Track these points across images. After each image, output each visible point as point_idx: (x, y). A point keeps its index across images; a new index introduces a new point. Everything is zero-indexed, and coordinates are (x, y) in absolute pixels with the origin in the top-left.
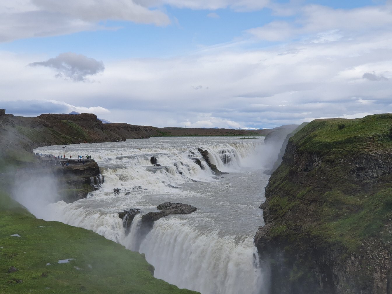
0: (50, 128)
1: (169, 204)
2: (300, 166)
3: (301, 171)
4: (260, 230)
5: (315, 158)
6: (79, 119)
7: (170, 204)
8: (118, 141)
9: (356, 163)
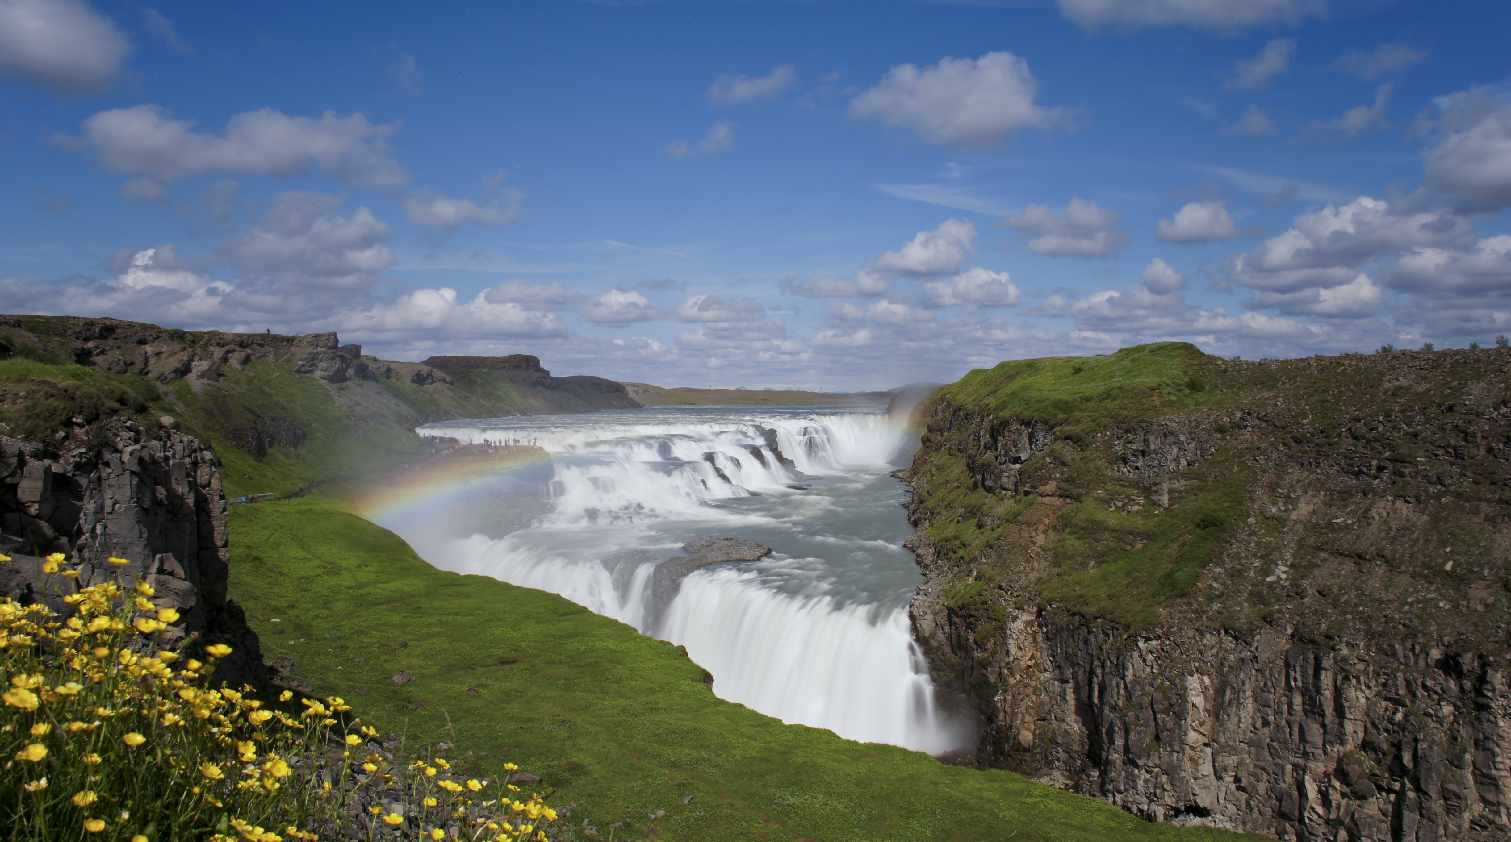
2: (1003, 453)
3: (1004, 463)
6: (504, 367)
7: (711, 541)
8: (582, 413)
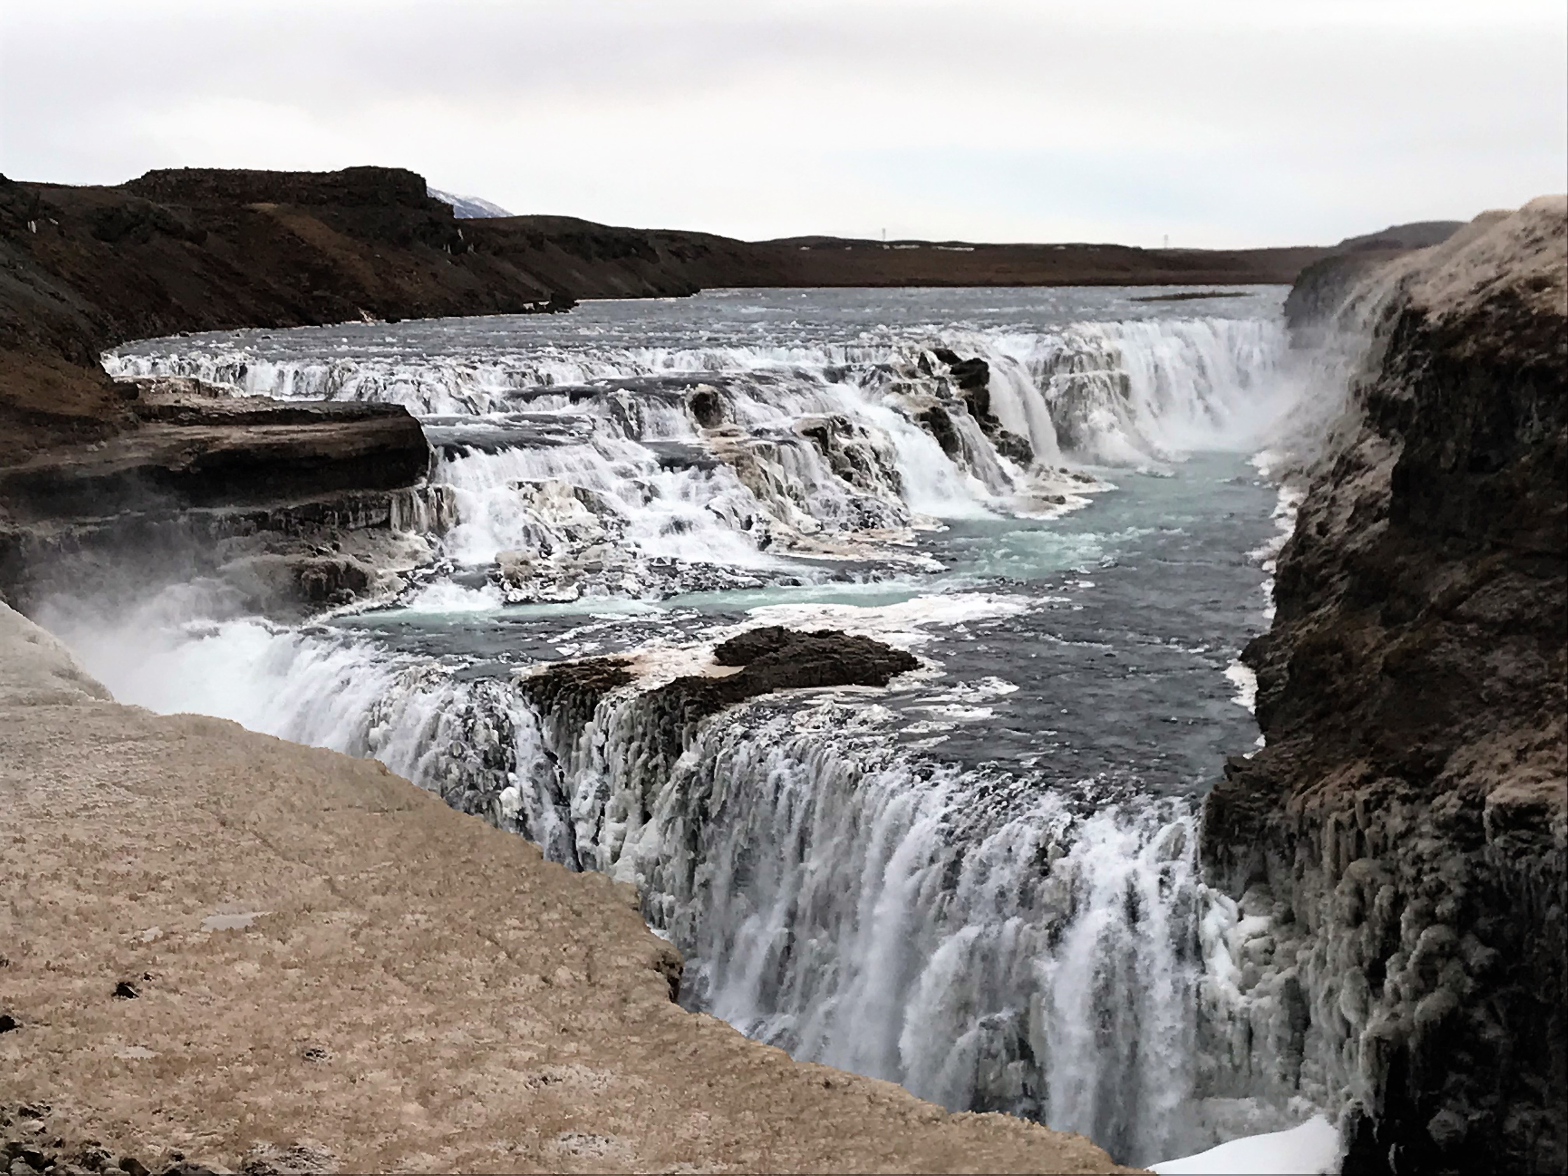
0: (188, 244)
1: (775, 634)
2: (1450, 445)
3: (1451, 471)
4: (1235, 775)
5: (1525, 402)
6: (336, 199)
7: (781, 638)
8: (530, 311)
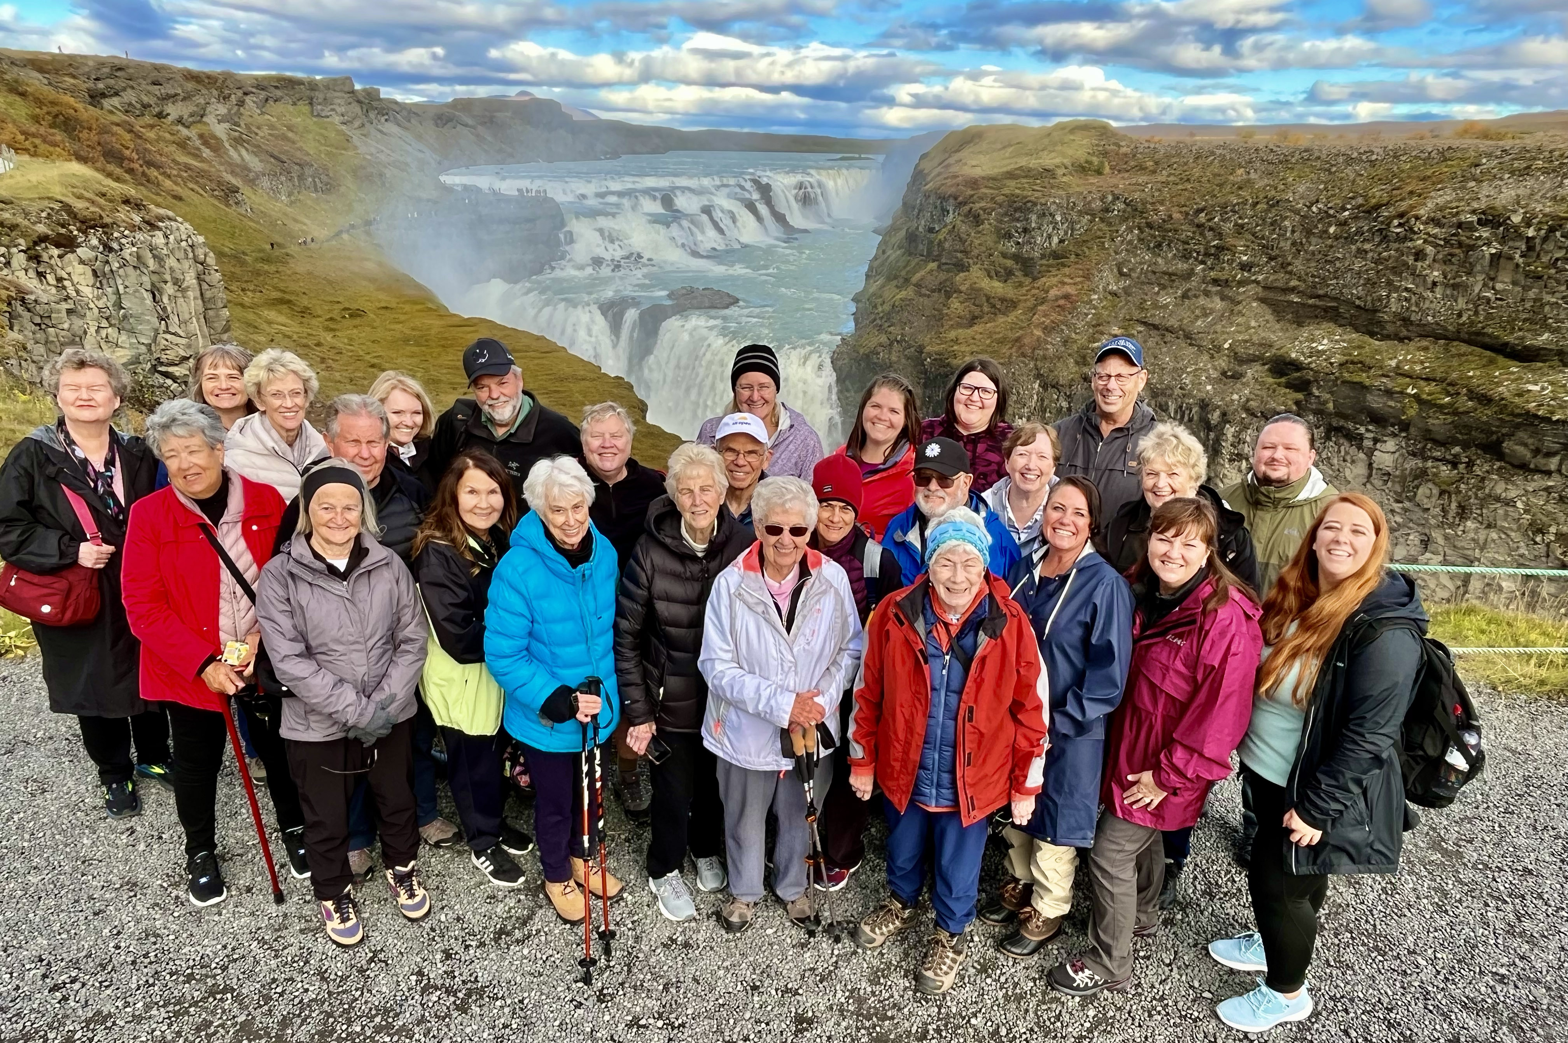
1: (689, 289)
2: (923, 223)
3: (923, 232)
4: (844, 341)
5: (949, 207)
7: (692, 291)
8: (603, 160)
9: (1018, 220)
